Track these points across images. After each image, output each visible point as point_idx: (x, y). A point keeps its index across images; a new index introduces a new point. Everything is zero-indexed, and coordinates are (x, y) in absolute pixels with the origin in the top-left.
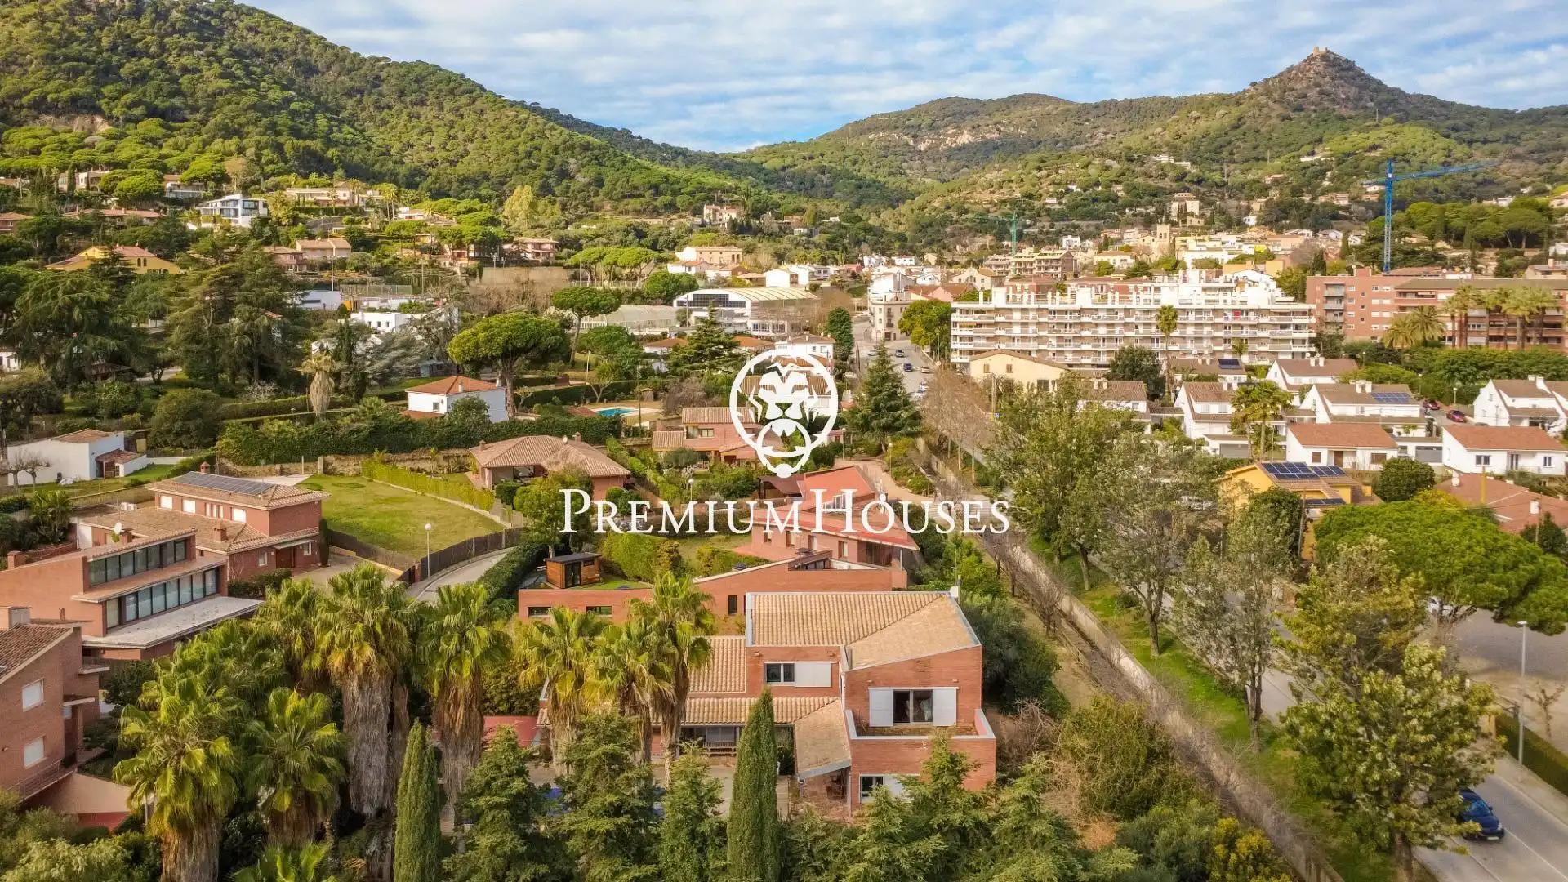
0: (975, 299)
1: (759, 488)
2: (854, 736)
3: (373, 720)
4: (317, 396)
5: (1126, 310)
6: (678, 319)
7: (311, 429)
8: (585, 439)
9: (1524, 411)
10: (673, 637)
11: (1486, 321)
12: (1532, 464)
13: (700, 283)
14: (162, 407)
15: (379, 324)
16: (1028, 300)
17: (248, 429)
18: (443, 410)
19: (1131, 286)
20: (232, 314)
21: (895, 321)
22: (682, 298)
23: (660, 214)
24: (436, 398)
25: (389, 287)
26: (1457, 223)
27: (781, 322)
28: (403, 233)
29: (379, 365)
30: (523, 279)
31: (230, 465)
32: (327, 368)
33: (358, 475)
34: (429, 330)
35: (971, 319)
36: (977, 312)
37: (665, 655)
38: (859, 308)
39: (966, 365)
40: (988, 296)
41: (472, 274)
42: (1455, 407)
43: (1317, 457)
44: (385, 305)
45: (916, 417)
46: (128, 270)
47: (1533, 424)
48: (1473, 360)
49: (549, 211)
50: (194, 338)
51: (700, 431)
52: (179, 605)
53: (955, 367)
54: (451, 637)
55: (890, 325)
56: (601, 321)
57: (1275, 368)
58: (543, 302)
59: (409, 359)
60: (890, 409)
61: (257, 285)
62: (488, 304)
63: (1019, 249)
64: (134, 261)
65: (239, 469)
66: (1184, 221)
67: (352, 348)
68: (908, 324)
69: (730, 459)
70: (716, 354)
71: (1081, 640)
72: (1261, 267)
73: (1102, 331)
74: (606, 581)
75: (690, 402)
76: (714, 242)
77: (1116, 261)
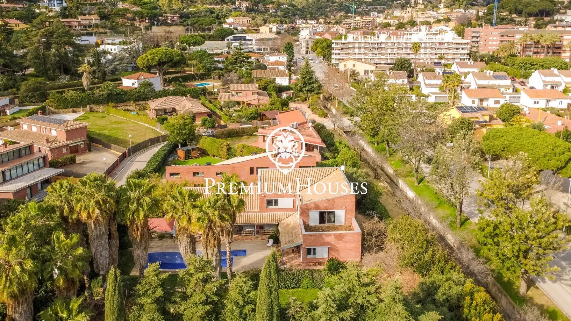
0: (341, 39)
1: (260, 116)
2: (304, 232)
3: (101, 238)
4: (85, 81)
5: (399, 43)
6: (227, 46)
7: (83, 95)
8: (192, 97)
9: (549, 82)
10: (229, 201)
11: (533, 46)
12: (555, 104)
13: (235, 31)
14: (24, 86)
15: (111, 50)
16: (361, 39)
17: (59, 95)
18: (136, 86)
19: (399, 32)
20: (50, 48)
21: (310, 46)
22: (228, 38)
23: (219, 4)
24: (133, 81)
25: (115, 35)
26: (520, 7)
27: (267, 47)
28: (120, 13)
29: (111, 67)
30: (167, 30)
31: (52, 109)
32: (88, 70)
33: (104, 112)
34: (130, 52)
35: (339, 46)
36: (342, 43)
37: (226, 210)
38: (296, 41)
39: (338, 64)
40: (346, 38)
41: (148, 28)
42: (521, 80)
43: (473, 102)
44: (114, 42)
45: (320, 86)
46: (12, 29)
47: (552, 87)
48: (529, 62)
49: (177, 3)
50: (37, 57)
51: (237, 93)
52: (29, 172)
53: (333, 65)
54: (133, 203)
55: (308, 48)
56: (198, 48)
57: (455, 65)
58: (175, 40)
59: (122, 65)
60: (310, 84)
61: (59, 36)
62: (154, 41)
63: (355, 17)
64: (14, 25)
65: (56, 110)
66: (417, 6)
67: (99, 61)
68: (314, 48)
69: (249, 104)
70: (242, 62)
71: (386, 177)
72: (447, 24)
73: (389, 51)
74: (201, 157)
75: (232, 82)
76: (240, 15)
77: (391, 22)
